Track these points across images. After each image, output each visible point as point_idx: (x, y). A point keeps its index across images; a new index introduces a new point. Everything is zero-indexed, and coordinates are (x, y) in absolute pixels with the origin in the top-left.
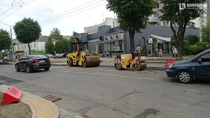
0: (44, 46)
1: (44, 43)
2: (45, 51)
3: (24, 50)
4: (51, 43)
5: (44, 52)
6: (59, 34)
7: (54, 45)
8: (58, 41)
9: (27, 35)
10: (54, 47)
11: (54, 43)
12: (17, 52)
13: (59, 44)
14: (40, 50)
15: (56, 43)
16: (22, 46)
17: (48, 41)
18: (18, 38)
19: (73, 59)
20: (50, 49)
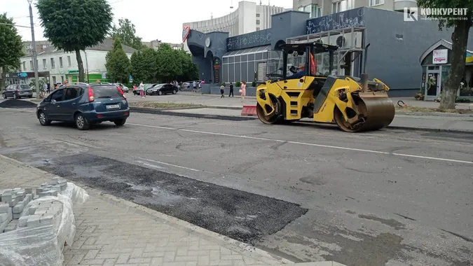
0: (105, 62)
1: (104, 54)
2: (107, 75)
3: (47, 70)
4: (121, 56)
5: (104, 77)
6: (132, 34)
7: (128, 60)
8: (139, 52)
9: (77, 28)
10: (129, 67)
11: (129, 56)
12: (30, 75)
13: (140, 59)
14: (92, 73)
15: (134, 56)
16: (44, 60)
17: (112, 49)
18: (49, 34)
19: (288, 99)
20: (118, 71)
